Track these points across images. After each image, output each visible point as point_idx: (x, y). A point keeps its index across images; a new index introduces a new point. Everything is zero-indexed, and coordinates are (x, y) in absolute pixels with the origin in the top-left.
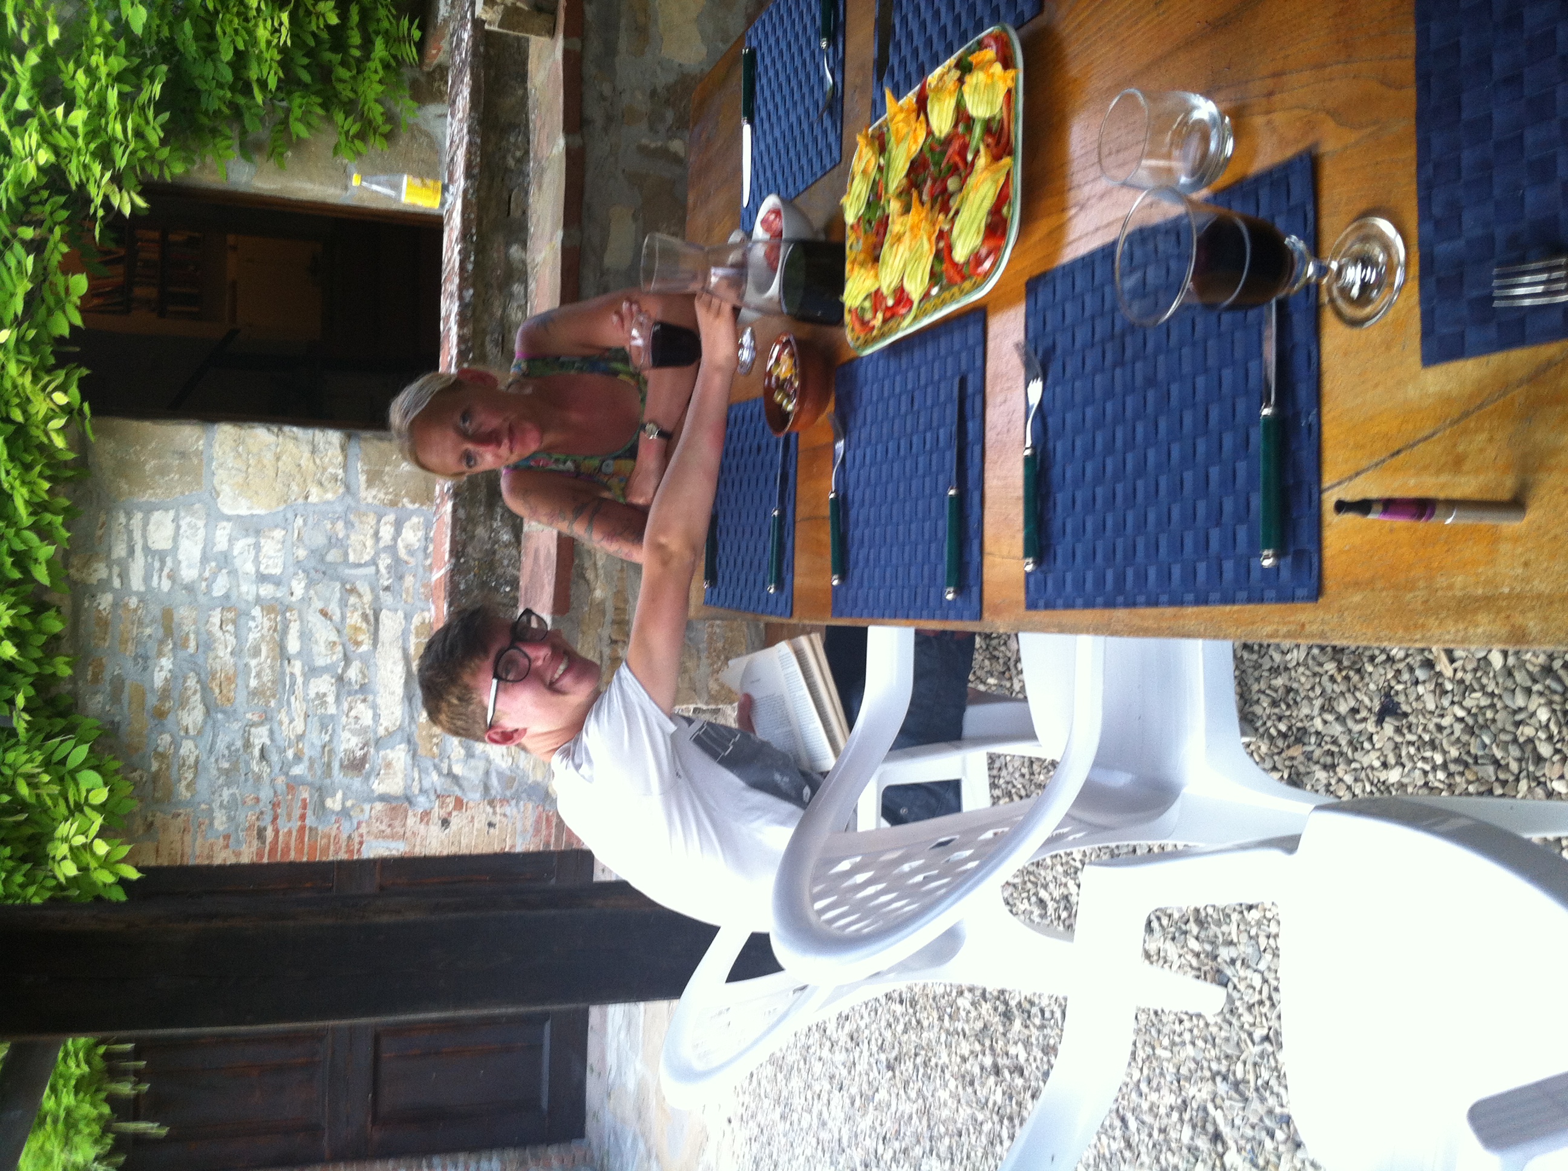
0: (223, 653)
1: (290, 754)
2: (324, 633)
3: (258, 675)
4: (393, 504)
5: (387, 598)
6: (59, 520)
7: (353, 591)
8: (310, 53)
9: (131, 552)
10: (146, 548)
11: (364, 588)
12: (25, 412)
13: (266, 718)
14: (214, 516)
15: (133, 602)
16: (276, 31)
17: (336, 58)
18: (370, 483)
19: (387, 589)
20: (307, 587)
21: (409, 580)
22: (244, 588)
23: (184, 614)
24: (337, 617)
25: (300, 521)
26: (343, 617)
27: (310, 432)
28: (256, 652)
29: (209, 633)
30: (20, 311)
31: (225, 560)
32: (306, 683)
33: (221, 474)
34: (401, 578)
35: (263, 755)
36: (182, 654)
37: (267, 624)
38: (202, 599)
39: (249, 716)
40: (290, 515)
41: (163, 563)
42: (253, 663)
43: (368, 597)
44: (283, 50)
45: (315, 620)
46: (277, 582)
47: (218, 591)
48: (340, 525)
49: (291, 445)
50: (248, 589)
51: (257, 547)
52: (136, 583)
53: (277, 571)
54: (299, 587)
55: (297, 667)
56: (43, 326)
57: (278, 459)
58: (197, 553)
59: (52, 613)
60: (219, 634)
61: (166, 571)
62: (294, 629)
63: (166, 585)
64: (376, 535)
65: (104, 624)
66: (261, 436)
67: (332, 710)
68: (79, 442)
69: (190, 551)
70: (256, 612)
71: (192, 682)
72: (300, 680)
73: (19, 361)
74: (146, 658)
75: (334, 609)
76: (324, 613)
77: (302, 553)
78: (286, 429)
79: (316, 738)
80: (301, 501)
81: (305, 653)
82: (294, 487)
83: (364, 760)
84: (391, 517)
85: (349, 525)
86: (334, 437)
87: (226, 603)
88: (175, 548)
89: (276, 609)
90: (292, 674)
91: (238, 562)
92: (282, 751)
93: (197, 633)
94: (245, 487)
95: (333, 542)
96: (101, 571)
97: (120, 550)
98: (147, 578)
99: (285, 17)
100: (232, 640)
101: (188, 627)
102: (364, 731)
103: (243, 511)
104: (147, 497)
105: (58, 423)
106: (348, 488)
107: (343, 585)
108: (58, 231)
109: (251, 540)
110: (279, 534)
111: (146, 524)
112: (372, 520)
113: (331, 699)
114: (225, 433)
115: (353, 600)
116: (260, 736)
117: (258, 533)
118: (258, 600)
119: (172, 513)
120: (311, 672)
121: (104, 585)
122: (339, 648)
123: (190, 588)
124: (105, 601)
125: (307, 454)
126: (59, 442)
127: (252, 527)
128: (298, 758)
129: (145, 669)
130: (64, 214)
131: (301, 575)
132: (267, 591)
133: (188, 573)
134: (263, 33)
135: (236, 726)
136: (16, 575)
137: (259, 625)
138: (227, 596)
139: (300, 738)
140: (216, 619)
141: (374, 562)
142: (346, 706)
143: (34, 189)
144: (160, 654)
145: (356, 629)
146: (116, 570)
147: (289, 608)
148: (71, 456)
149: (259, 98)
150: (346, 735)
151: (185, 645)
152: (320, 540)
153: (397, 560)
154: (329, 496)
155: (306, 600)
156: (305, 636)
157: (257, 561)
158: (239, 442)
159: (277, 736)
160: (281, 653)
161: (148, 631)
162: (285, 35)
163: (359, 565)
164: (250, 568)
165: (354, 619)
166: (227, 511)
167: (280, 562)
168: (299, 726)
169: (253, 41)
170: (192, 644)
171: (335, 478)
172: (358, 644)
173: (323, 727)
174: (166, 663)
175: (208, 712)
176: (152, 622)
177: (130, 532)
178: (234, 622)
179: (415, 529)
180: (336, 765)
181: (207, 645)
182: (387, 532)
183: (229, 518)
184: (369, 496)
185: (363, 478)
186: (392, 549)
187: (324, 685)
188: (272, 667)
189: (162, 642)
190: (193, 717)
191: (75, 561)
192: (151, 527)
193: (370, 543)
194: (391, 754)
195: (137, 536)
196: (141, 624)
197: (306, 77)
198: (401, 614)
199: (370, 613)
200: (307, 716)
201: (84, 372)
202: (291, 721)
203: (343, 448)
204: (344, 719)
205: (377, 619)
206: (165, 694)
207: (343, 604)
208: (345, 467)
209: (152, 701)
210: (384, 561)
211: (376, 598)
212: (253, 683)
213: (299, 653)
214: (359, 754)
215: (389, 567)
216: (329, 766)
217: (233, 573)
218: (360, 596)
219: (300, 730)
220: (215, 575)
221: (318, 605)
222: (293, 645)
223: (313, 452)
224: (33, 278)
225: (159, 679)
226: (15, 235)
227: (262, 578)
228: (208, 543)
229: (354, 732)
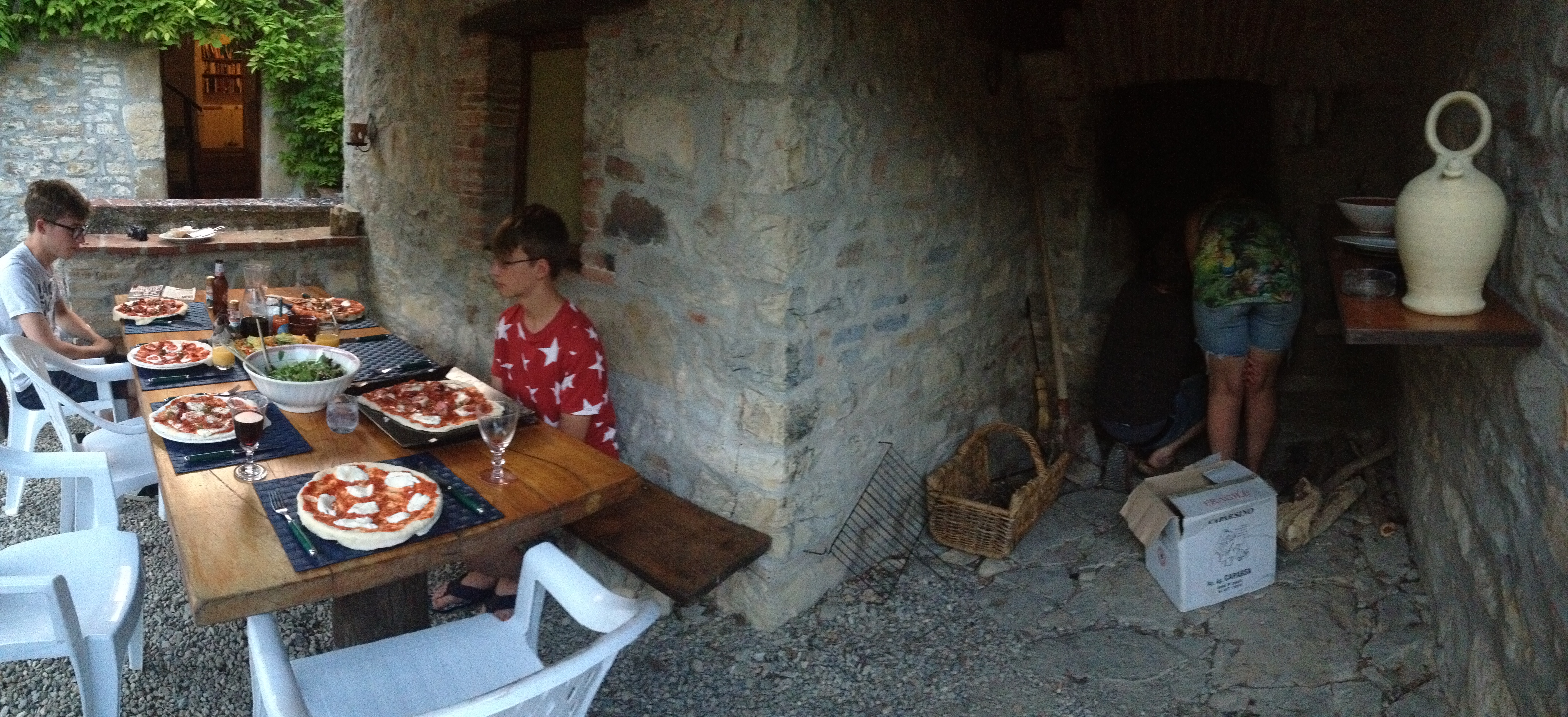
0: (58, 108)
1: (12, 140)
2: (72, 153)
3: (49, 124)
4: (135, 182)
5: (92, 181)
6: (112, 35)
7: (93, 166)
8: (318, 140)
9: (101, 66)
10: (102, 73)
11: (95, 170)
12: (159, 20)
13: (29, 129)
14: (121, 103)
15: (77, 68)
16: (324, 126)
17: (318, 151)
18: (143, 171)
19: (96, 180)
20: (92, 145)
21: (101, 190)
22: (89, 117)
23: (74, 91)
24: (80, 158)
25: (123, 141)
26: (81, 161)
27: (163, 144)
28: (59, 123)
29: (66, 102)
30: (202, 18)
31: (101, 109)
32: (48, 146)
33: (140, 106)
34: (102, 186)
35: (11, 127)
36: (56, 89)
37: (73, 127)
38: (82, 99)
39: (29, 121)
40: (125, 137)
41: (97, 81)
42: (54, 122)
43: (91, 172)
44: (317, 129)
45: (78, 149)
46: (93, 132)
47: (87, 106)
48: (123, 159)
49: (156, 136)
50: (88, 118)
51: (108, 122)
52: (86, 69)
53: (98, 131)
54: (91, 141)
55: (55, 142)
56: (197, 29)
57: (150, 131)
58: (103, 95)
59: (69, 31)
60: (67, 106)
61: (94, 82)
62: (73, 140)
63: (87, 82)
64: (120, 175)
65: (65, 55)
66: (159, 123)
67: (35, 158)
68: (148, 44)
69: (104, 93)
70: (78, 123)
71: (42, 94)
72: (48, 143)
73: (181, 18)
74: (51, 73)
75: (84, 157)
76: (81, 153)
77: (108, 142)
78: (163, 134)
79: (21, 152)
80: (132, 141)
81: (62, 145)
82: (138, 138)
83: (14, 173)
84: (129, 181)
85: (123, 163)
86: (162, 155)
87: (81, 109)
88: (105, 86)
89: (81, 132)
90: (50, 140)
91: (100, 114)
92: (13, 136)
93: (66, 96)
94: (135, 116)
95: (115, 156)
96: (90, 52)
97: (100, 61)
98: (88, 74)
99: (330, 130)
100: (64, 112)
101: (68, 93)
102: (27, 173)
103: (124, 116)
104: (126, 73)
105: (155, 35)
106: (140, 161)
107: (97, 161)
108: (237, 35)
109: (111, 119)
110: (116, 132)
111: (115, 73)
112: (127, 172)
113: (41, 157)
114: (159, 108)
115: (89, 165)
116: (19, 126)
117: (115, 122)
118: (84, 123)
119: (120, 84)
120: (53, 148)
121: (84, 55)
122: (66, 160)
123: (86, 93)
124: (77, 55)
125: (153, 143)
126: (148, 36)
127: (117, 120)
128: (10, 143)
129: (47, 73)
130: (245, 38)
131: (98, 142)
132: (89, 127)
133: (93, 92)
134: (323, 121)
135: (23, 115)
136: (85, 16)
137: (73, 124)
138: (84, 110)
139: (21, 144)
140: (73, 105)
141: (107, 174)
142: (38, 164)
143: (254, 25)
144: (54, 80)
145: (76, 167)
146: (91, 60)
147: (82, 137)
148: (142, 41)
149: (298, 120)
150: (24, 165)
151: (59, 91)
152: (115, 150)
153: (109, 185)
154: (135, 154)
155: (87, 145)
156: (69, 145)
157: (102, 122)
158: (155, 115)
159: (21, 133)
160: (60, 135)
161: (64, 74)
162: (322, 130)
163: (105, 167)
164: (99, 119)
165: (80, 167)
166: (124, 108)
167: (103, 132)
168: (26, 143)
169: (320, 117)
170: (60, 94)
171: (144, 156)
172: (69, 168)
173: (27, 154)
174: (50, 83)
175: (28, 102)
176: (69, 76)
177: (109, 66)
178: (73, 113)
179: (125, 192)
180: (9, 161)
181: (61, 101)
182: (122, 179)
183: (120, 109)
184: (138, 171)
185: (145, 168)
186: (114, 182)
187: (47, 154)
188: (53, 130)
189: (59, 81)
190: (26, 95)
191: (93, 42)
192: (113, 76)
193: (116, 172)
194: (17, 185)
195: (108, 69)
196: (68, 71)
197: (309, 138)
198: (85, 187)
199: (84, 173)
200: (31, 147)
201: (179, 46)
202: (29, 140)
203: (158, 159)
204: (31, 163)
205: (80, 176)
206: (36, 82)
207: (87, 161)
208: (149, 160)
209: (31, 77)
210: (109, 179)
211: (91, 176)
212: (45, 122)
213: (60, 142)
214: (16, 171)
215: (106, 181)
216: (9, 157)
217: (96, 112)
218: (91, 168)
219: (24, 143)
220: (94, 104)
221: (85, 150)
222: (64, 139)
223: (154, 146)
224: (218, 24)
225: (42, 79)
226: (234, 17)
227: (95, 125)
228: (109, 101)
229: (25, 169)
